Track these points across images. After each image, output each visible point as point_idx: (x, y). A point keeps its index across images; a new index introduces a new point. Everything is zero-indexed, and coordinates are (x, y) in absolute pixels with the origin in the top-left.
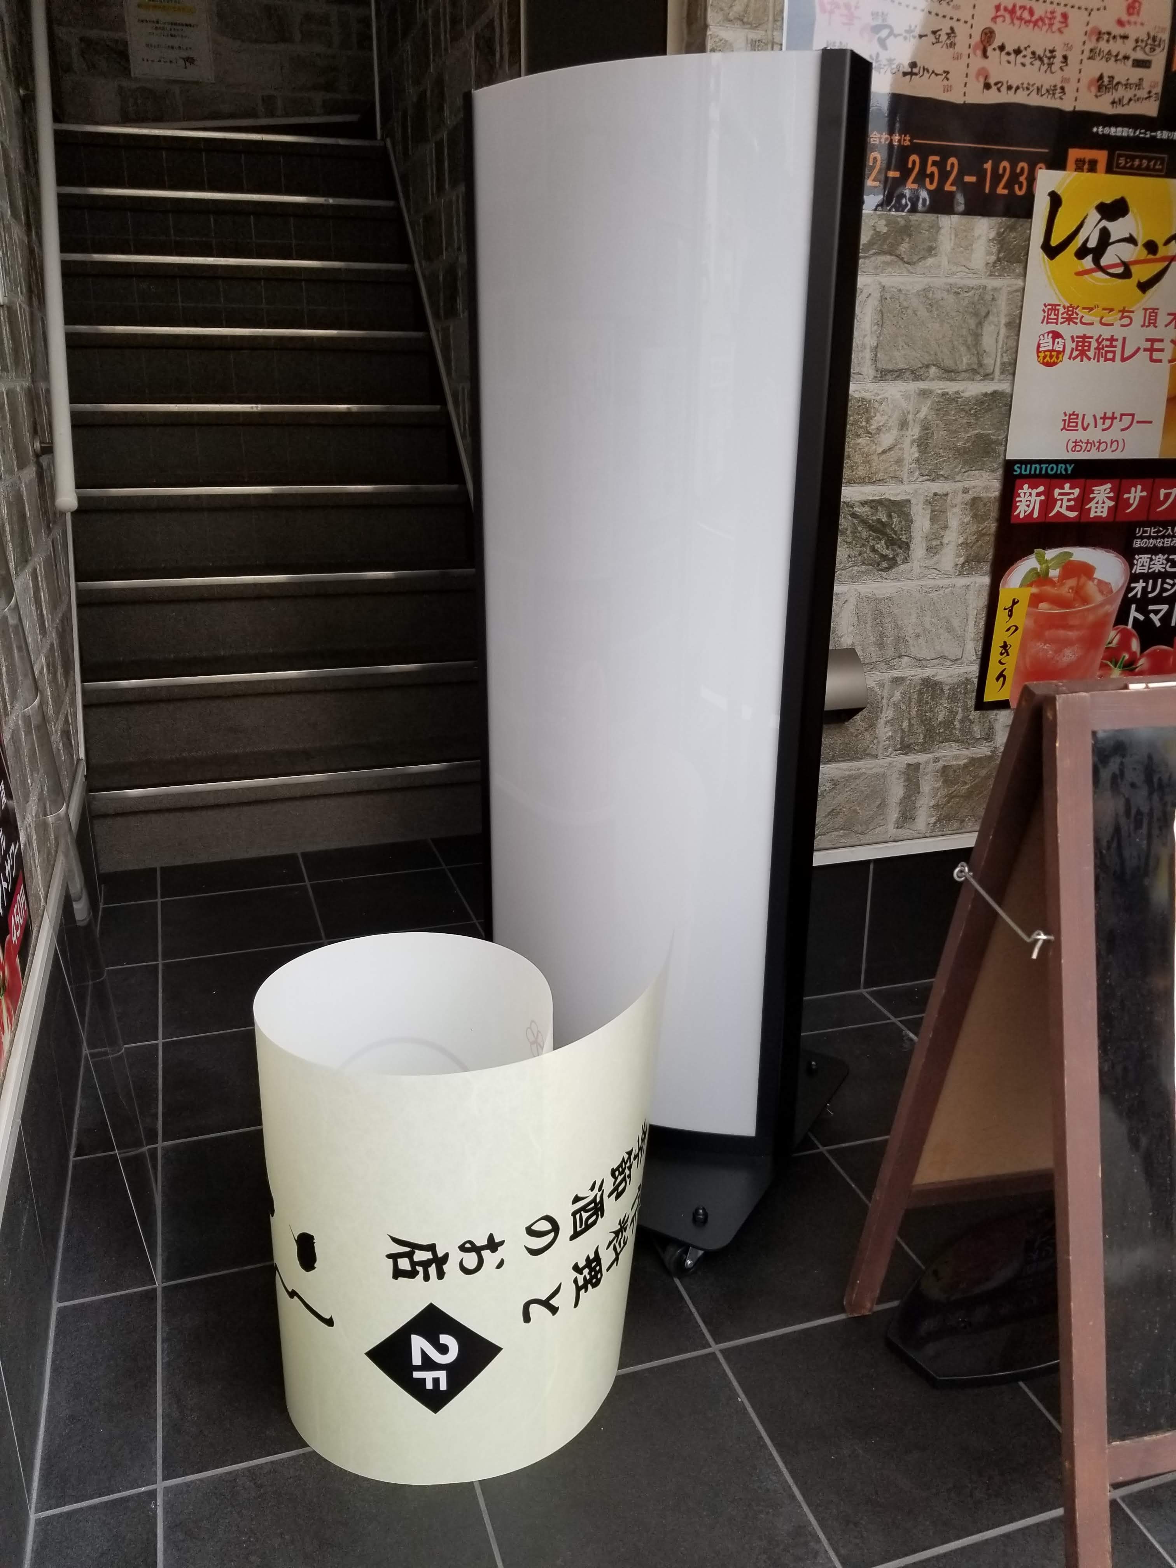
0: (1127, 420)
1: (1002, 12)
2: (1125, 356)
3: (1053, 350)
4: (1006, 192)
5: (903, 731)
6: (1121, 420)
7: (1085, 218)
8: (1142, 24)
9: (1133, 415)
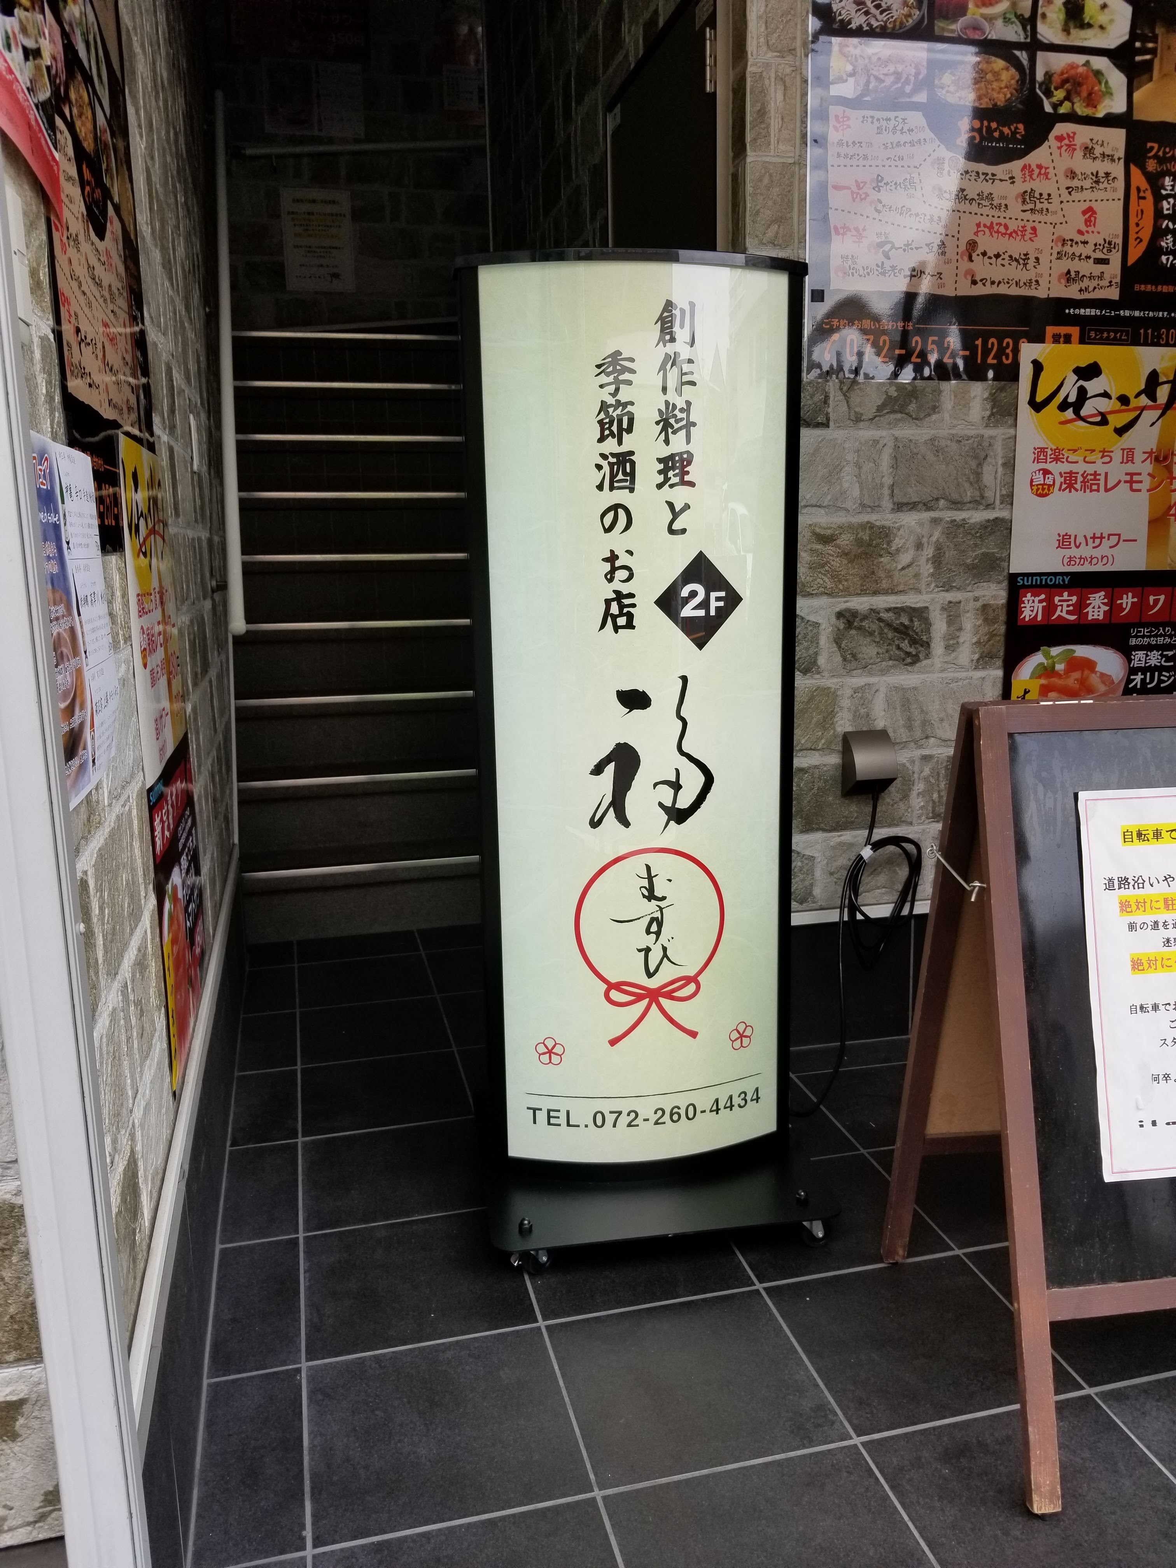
0: (1114, 540)
1: (982, 228)
2: (1109, 487)
3: (1044, 484)
4: (995, 362)
5: (934, 802)
6: (1109, 539)
7: (1064, 379)
8: (1099, 233)
9: (1119, 535)
